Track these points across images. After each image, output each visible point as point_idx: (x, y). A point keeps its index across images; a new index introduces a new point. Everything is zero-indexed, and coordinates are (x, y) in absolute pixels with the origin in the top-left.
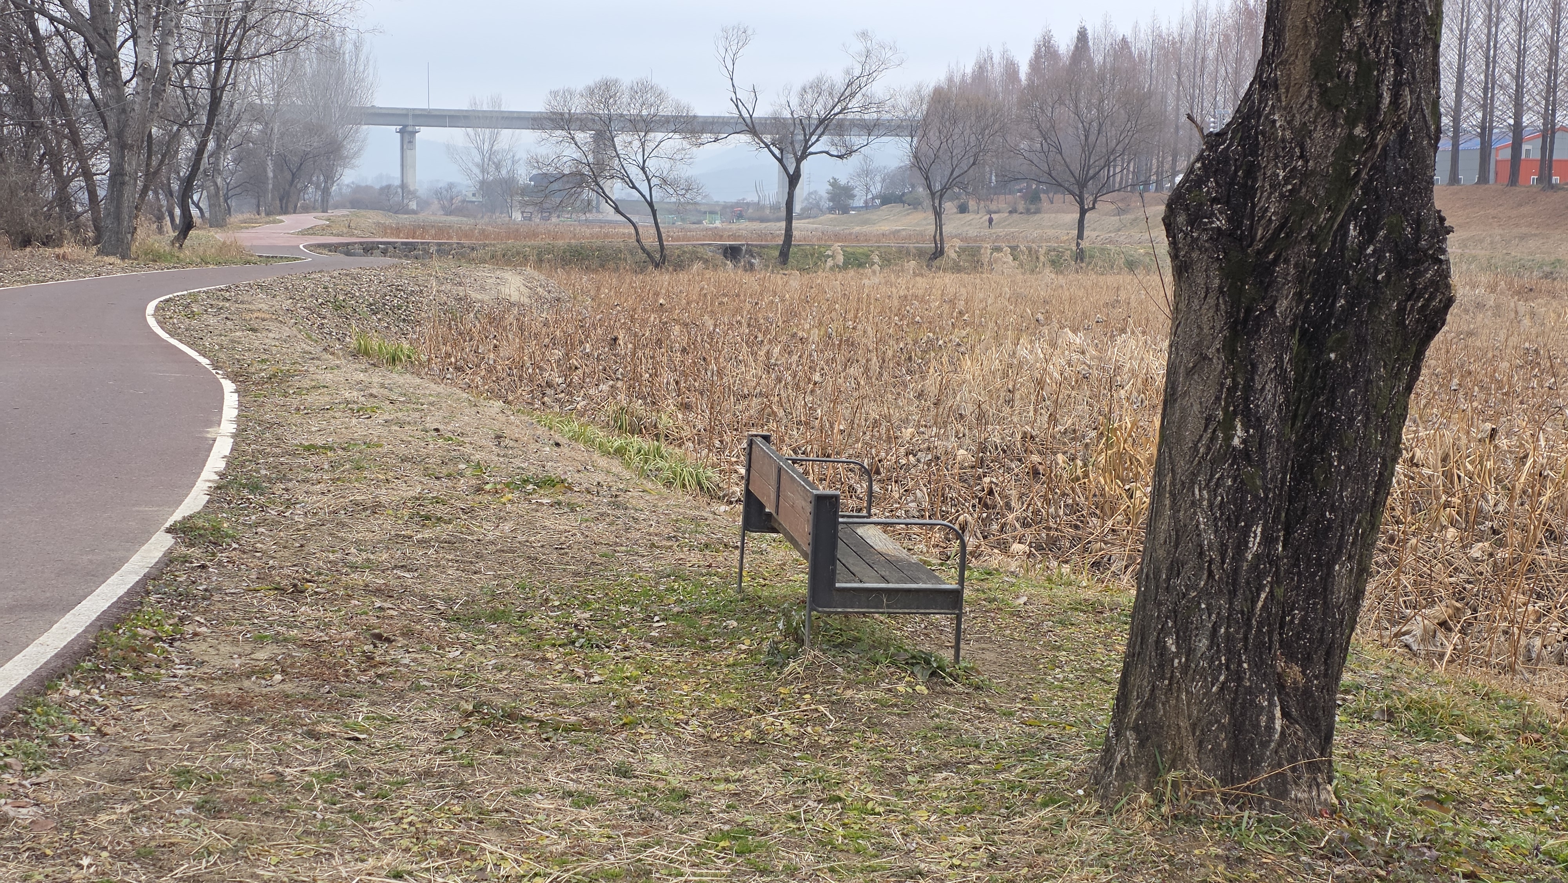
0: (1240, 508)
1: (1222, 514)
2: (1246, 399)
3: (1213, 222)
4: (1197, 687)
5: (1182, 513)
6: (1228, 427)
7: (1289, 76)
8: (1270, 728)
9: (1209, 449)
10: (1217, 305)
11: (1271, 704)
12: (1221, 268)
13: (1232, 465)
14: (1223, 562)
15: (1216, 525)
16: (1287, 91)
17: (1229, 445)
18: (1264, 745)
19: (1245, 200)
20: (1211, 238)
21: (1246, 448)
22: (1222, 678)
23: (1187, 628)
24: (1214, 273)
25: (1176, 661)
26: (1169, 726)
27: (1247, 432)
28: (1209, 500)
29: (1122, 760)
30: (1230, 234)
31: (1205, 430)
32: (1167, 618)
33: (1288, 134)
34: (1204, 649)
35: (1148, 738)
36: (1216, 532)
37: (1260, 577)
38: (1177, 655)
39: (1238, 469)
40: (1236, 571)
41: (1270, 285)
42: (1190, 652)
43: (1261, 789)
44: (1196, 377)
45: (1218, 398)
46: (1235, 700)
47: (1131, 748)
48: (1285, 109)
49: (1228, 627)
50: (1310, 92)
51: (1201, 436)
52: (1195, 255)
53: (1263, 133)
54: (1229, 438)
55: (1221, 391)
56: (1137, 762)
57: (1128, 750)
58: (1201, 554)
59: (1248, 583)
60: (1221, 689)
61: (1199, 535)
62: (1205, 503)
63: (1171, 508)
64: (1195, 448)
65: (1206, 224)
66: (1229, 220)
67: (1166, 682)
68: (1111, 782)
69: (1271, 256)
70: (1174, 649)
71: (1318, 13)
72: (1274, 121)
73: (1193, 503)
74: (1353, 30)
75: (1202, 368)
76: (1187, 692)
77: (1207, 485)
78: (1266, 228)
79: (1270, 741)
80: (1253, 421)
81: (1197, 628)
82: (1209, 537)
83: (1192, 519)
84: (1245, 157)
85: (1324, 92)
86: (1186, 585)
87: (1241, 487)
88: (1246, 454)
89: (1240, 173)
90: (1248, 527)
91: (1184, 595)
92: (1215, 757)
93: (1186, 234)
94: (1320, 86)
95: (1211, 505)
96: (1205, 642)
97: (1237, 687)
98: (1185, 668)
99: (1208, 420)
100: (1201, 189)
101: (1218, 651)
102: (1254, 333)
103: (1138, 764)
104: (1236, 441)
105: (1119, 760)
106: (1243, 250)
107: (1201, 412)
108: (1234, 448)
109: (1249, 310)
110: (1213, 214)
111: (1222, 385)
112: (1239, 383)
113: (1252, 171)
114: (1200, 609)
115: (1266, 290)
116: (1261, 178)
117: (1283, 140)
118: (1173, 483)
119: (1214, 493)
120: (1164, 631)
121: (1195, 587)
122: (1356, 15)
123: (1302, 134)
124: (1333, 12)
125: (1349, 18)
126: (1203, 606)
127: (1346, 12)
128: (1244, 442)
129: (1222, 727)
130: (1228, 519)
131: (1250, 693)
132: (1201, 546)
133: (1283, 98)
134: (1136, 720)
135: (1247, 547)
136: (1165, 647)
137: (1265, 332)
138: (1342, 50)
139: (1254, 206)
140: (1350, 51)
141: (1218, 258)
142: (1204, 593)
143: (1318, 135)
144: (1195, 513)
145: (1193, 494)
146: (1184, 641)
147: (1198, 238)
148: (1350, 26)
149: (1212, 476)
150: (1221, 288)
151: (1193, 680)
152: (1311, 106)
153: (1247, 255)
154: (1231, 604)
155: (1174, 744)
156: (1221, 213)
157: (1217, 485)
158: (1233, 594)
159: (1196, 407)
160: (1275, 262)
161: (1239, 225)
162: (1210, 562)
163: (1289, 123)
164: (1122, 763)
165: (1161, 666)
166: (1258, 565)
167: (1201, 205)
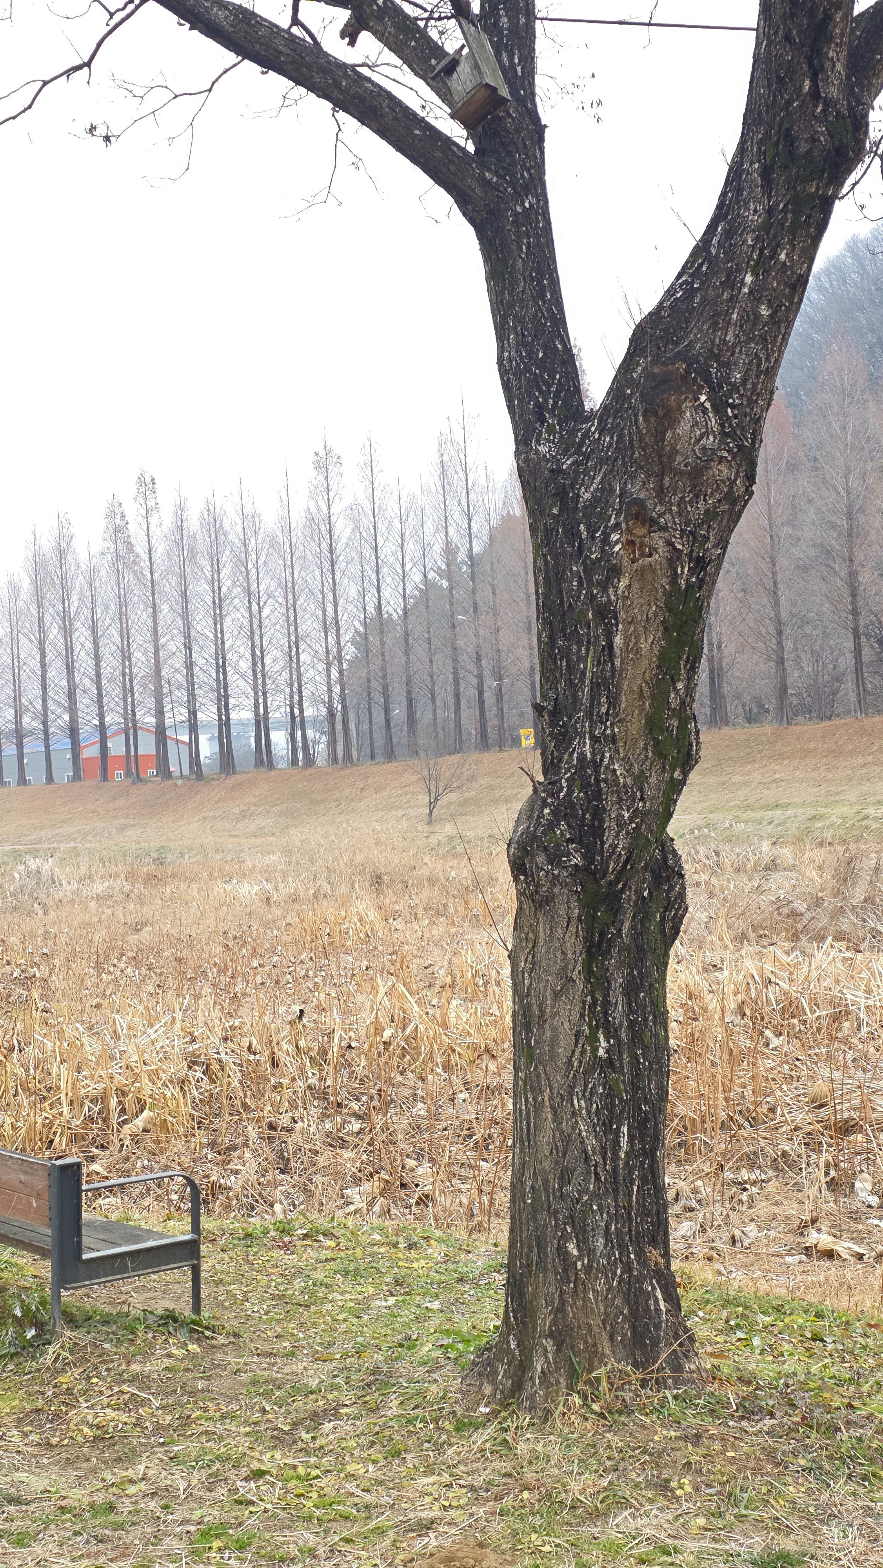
0: (611, 1112)
1: (599, 1120)
2: (606, 1013)
3: (570, 860)
4: (600, 1285)
5: (564, 1124)
6: (593, 1040)
7: (626, 732)
8: (658, 1310)
9: (580, 1062)
10: (577, 932)
11: (654, 1288)
12: (579, 899)
13: (600, 1074)
14: (605, 1164)
15: (595, 1131)
16: (625, 743)
17: (596, 1056)
18: (657, 1327)
19: (595, 838)
20: (571, 874)
21: (609, 1057)
22: (619, 1272)
23: (585, 1231)
24: (574, 904)
25: (579, 1264)
26: (579, 1327)
27: (609, 1042)
28: (587, 1109)
29: (542, 1369)
30: (586, 869)
31: (576, 1046)
32: (565, 1224)
33: (629, 781)
34: (601, 1248)
35: (563, 1342)
36: (596, 1137)
37: (631, 1173)
38: (580, 1257)
39: (605, 1077)
40: (615, 1170)
41: (617, 911)
42: (591, 1252)
43: (663, 1368)
44: (563, 998)
45: (582, 1015)
46: (629, 1290)
47: (550, 1355)
48: (623, 760)
49: (617, 1223)
50: (646, 745)
51: (573, 1052)
52: (556, 890)
53: (605, 781)
54: (595, 1050)
55: (584, 1008)
56: (556, 1368)
57: (546, 1357)
58: (587, 1159)
59: (624, 1180)
60: (619, 1282)
61: (582, 1142)
62: (584, 1112)
63: (554, 1121)
64: (570, 1062)
65: (565, 862)
66: (584, 857)
67: (572, 1285)
68: (536, 1392)
69: (620, 886)
70: (575, 1252)
71: (651, 680)
72: (615, 770)
73: (574, 1114)
74: (677, 692)
75: (568, 990)
76: (593, 1290)
77: (583, 1095)
78: (617, 862)
79: (661, 1322)
80: (611, 1032)
81: (593, 1229)
82: (591, 1143)
83: (573, 1128)
84: (589, 802)
85: (657, 744)
86: (578, 1191)
87: (611, 1093)
88: (610, 1062)
89: (588, 816)
90: (619, 1128)
91: (578, 1201)
92: (624, 1347)
93: (547, 872)
94: (654, 739)
95: (589, 1112)
96: (602, 1241)
97: (630, 1277)
98: (588, 1269)
99: (578, 1035)
100: (555, 832)
101: (613, 1247)
102: (606, 954)
103: (557, 1369)
104: (601, 1052)
105: (539, 1369)
106: (597, 882)
107: (571, 1029)
108: (600, 1059)
109: (602, 934)
110: (569, 854)
111: (584, 1002)
112: (597, 1000)
113: (598, 813)
114: (593, 1211)
115: (615, 916)
116: (607, 819)
117: (625, 786)
118: (551, 1098)
119: (589, 1101)
120: (565, 1238)
121: (586, 1191)
122: (679, 680)
123: (640, 780)
124: (663, 678)
125: (674, 682)
126: (595, 1208)
127: (672, 678)
128: (607, 1051)
129: (625, 1316)
130: (604, 1124)
131: (638, 1281)
132: (585, 1152)
133: (621, 750)
134: (550, 1327)
135: (620, 1147)
136: (567, 1253)
137: (615, 952)
138: (669, 709)
139: (603, 843)
140: (674, 709)
141: (577, 891)
142: (595, 1196)
143: (653, 780)
144: (577, 1122)
145: (572, 1105)
146: (584, 1243)
147: (558, 875)
148: (675, 688)
149: (586, 1086)
150: (579, 917)
151: (597, 1278)
152: (647, 757)
153: (601, 887)
154: (616, 1201)
155: (586, 1342)
156: (576, 852)
157: (591, 1094)
158: (616, 1191)
159: (567, 1025)
160: (622, 891)
161: (592, 861)
162: (596, 1166)
163: (627, 771)
164: (542, 1372)
165: (565, 1270)
166: (628, 1162)
167: (558, 845)
